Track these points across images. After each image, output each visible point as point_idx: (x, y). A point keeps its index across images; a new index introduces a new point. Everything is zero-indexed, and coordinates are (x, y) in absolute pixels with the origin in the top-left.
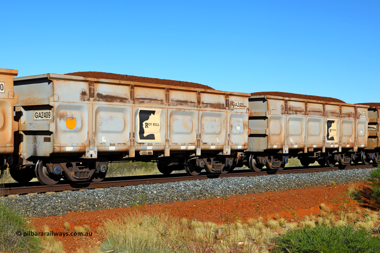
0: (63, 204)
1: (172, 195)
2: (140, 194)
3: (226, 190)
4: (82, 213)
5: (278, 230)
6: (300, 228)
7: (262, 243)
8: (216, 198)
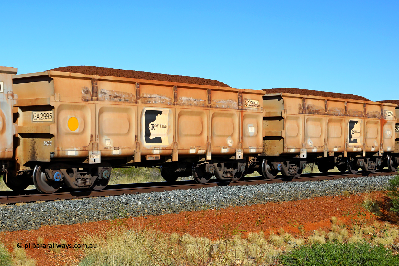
0: (36, 217)
1: (160, 207)
2: (123, 205)
3: (221, 201)
4: (57, 227)
5: (282, 247)
6: (307, 245)
7: (264, 262)
8: (210, 210)
